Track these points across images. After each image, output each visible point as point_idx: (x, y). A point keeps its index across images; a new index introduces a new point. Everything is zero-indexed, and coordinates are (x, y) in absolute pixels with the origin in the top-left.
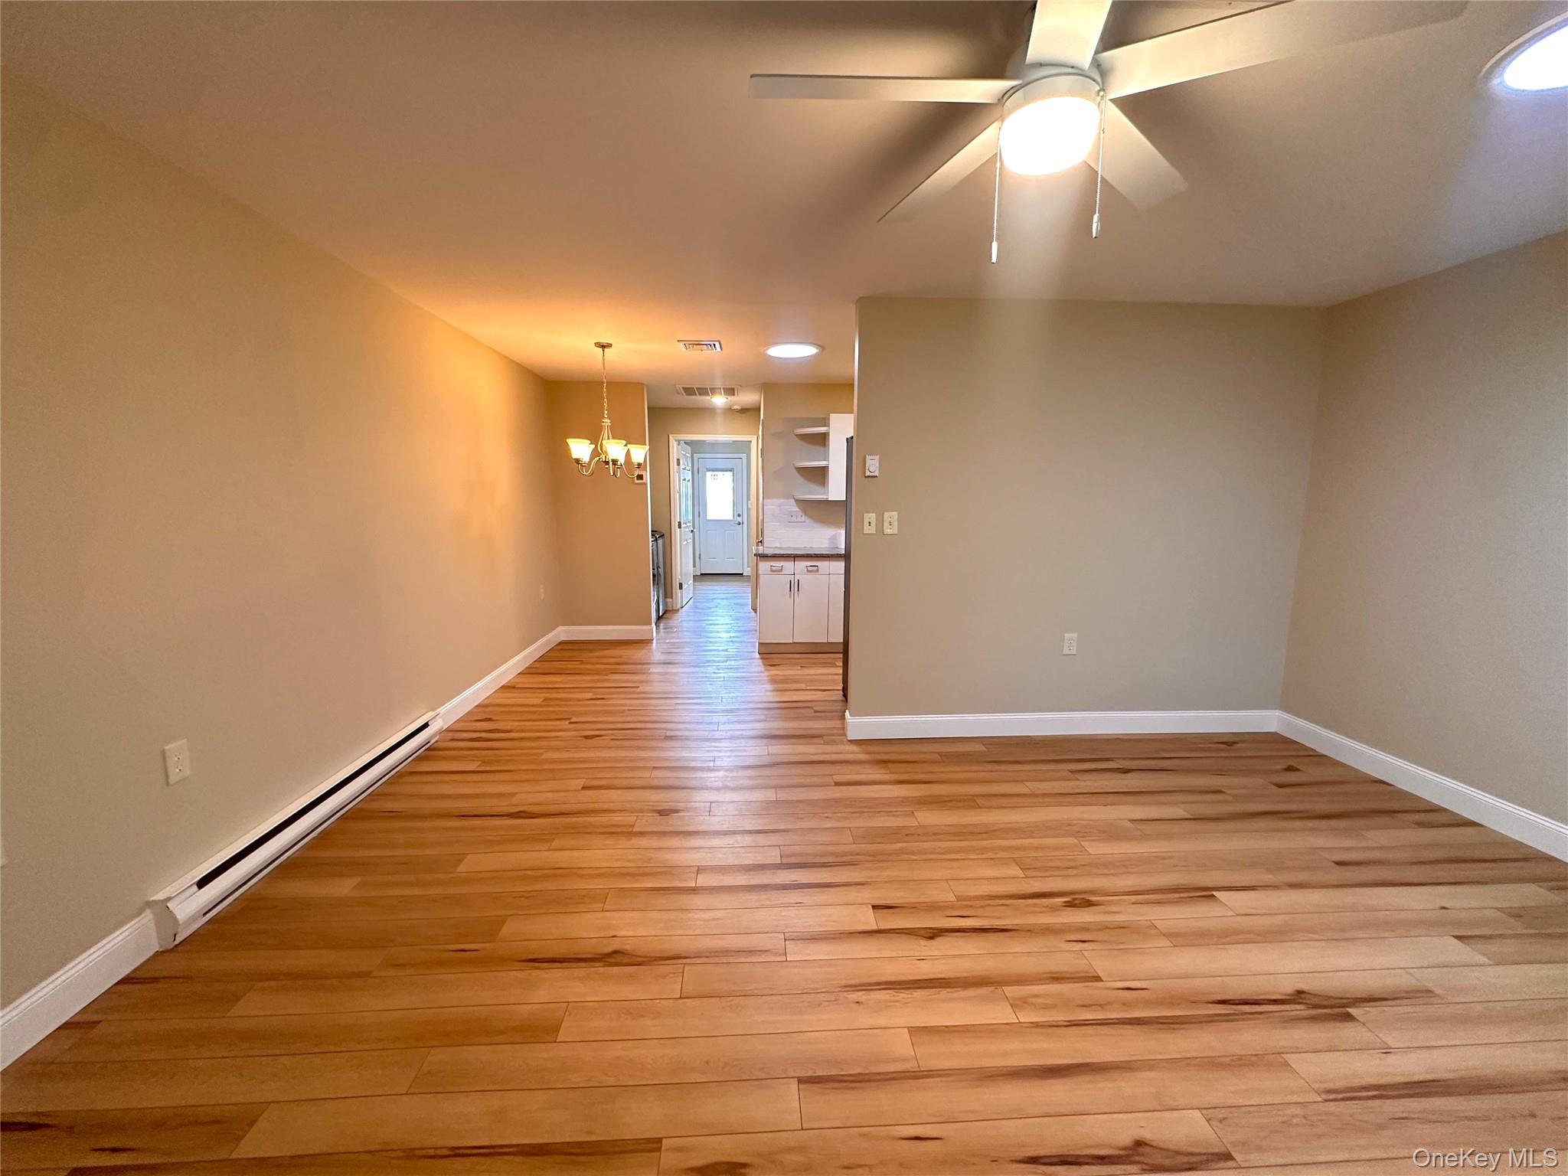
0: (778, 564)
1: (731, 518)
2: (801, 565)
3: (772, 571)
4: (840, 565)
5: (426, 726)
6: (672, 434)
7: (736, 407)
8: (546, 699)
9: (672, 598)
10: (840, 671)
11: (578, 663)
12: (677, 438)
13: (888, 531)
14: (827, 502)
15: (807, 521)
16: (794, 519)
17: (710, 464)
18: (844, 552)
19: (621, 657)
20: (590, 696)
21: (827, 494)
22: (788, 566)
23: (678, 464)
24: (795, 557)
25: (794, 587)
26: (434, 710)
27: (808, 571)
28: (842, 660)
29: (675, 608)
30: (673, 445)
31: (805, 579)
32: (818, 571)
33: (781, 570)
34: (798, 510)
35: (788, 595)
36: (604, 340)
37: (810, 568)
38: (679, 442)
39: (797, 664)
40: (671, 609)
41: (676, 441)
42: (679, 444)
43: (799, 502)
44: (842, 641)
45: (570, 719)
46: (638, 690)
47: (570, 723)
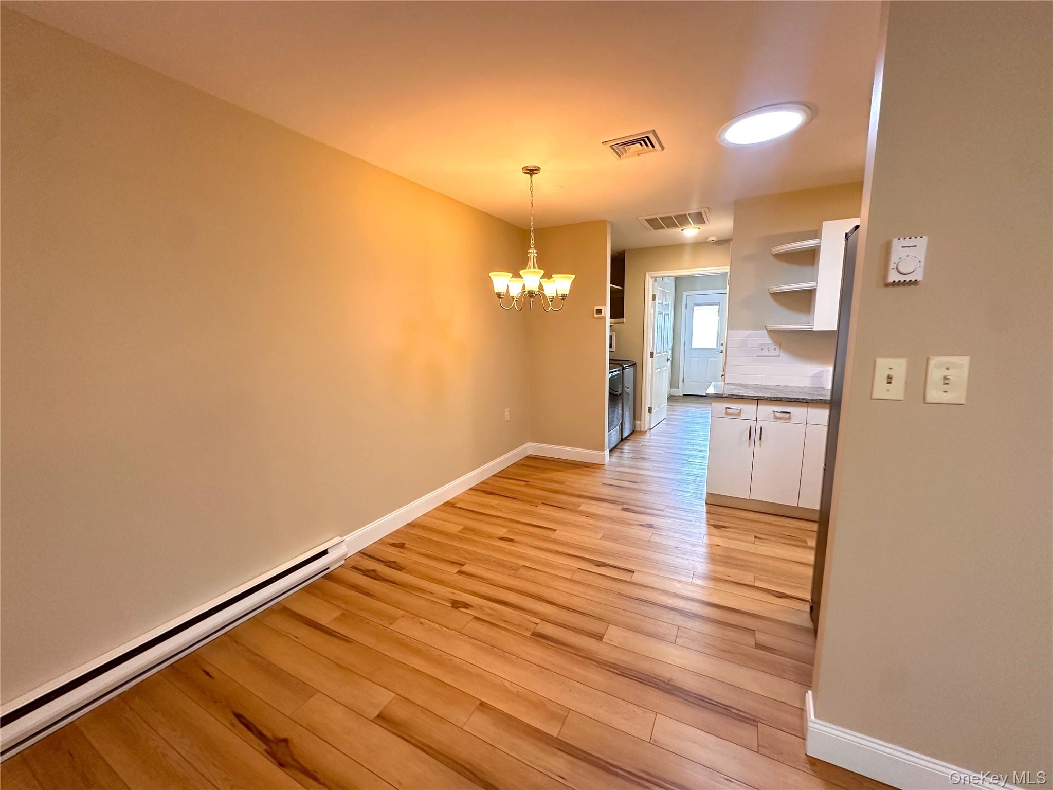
0: (736, 406)
1: (715, 347)
2: (766, 410)
3: (727, 414)
4: (823, 415)
5: (324, 553)
6: (648, 272)
7: (712, 238)
8: (466, 529)
9: (641, 420)
10: (810, 557)
11: (524, 483)
12: (653, 275)
13: (934, 395)
14: (811, 333)
15: (782, 354)
16: (765, 353)
17: (699, 299)
18: (829, 398)
19: (562, 483)
20: (502, 532)
21: (811, 321)
22: (749, 410)
23: (654, 299)
24: (758, 400)
25: (755, 435)
26: (341, 536)
27: (776, 418)
28: (815, 535)
29: (642, 430)
30: (649, 281)
31: (772, 428)
32: (789, 418)
33: (739, 414)
34: (770, 342)
35: (747, 443)
36: (531, 164)
37: (778, 415)
38: (655, 279)
39: (749, 530)
40: (639, 430)
41: (652, 278)
42: (655, 281)
43: (774, 334)
44: (818, 508)
45: (462, 565)
46: (554, 536)
47: (460, 572)
